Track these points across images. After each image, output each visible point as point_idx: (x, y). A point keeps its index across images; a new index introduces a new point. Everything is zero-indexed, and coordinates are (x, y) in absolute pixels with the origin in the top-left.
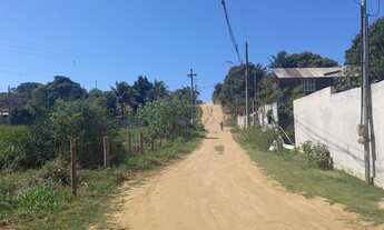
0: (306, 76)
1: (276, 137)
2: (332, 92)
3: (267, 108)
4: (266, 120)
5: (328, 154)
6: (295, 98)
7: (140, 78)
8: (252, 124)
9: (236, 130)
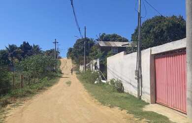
0: (113, 46)
1: (98, 76)
2: (125, 54)
3: (94, 61)
4: (94, 67)
5: (122, 84)
6: (108, 57)
7: (24, 43)
8: (87, 70)
9: (78, 73)
